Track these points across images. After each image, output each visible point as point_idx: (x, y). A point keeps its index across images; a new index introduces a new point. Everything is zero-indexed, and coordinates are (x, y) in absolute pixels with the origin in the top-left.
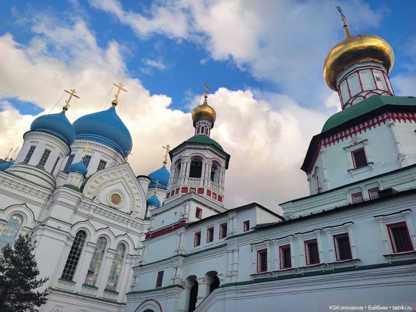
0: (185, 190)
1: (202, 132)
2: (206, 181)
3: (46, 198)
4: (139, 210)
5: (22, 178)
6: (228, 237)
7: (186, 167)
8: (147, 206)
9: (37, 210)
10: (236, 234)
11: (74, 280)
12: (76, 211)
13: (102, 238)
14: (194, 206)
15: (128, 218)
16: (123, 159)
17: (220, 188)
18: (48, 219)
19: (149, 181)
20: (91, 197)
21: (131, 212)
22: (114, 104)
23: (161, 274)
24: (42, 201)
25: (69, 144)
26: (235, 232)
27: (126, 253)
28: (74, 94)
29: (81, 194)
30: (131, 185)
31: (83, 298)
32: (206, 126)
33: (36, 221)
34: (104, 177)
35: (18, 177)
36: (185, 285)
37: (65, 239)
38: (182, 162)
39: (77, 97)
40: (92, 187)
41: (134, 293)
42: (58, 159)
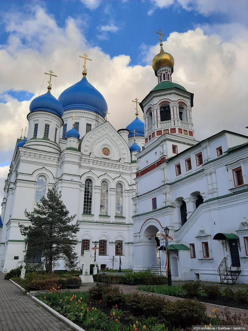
0: (159, 132)
1: (165, 79)
2: (176, 121)
3: (57, 160)
4: (125, 156)
5: (36, 150)
6: (204, 163)
7: (157, 113)
8: (131, 152)
9: (53, 170)
10: (211, 160)
11: (92, 213)
12: (80, 166)
13: (103, 182)
14: (169, 144)
15: (119, 164)
16: (103, 119)
17: (190, 125)
18: (62, 175)
19: (128, 132)
20: (88, 153)
21: (120, 159)
22: (85, 74)
23: (154, 200)
24: (55, 163)
25: (60, 117)
26: (210, 158)
27: (124, 190)
28: (52, 74)
29: (80, 153)
30: (115, 139)
31: (102, 224)
32: (166, 73)
33: (55, 178)
34: (93, 137)
35: (33, 149)
36: (175, 205)
37: (78, 187)
38: (152, 110)
39: (55, 76)
40: (86, 146)
41: (137, 216)
42: (56, 130)
